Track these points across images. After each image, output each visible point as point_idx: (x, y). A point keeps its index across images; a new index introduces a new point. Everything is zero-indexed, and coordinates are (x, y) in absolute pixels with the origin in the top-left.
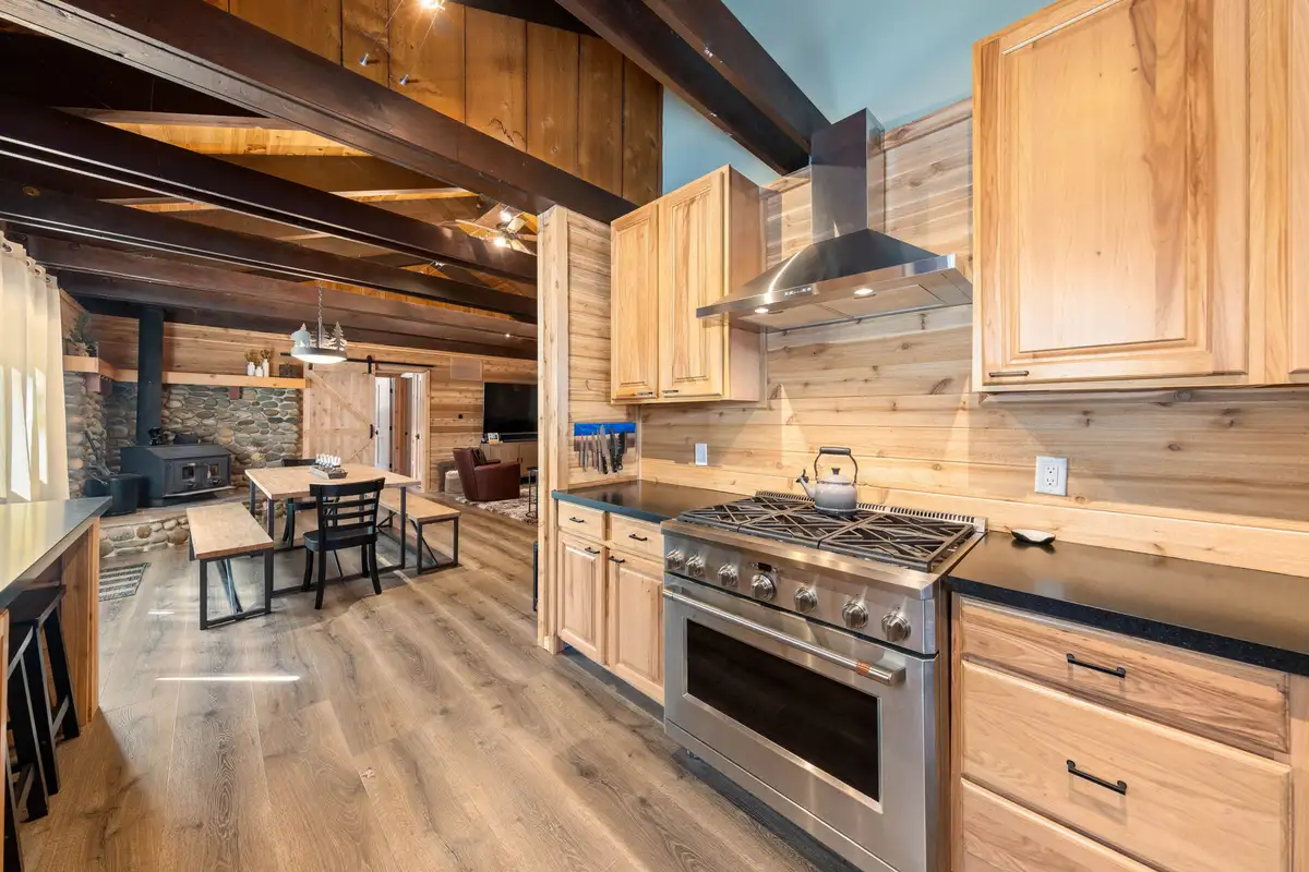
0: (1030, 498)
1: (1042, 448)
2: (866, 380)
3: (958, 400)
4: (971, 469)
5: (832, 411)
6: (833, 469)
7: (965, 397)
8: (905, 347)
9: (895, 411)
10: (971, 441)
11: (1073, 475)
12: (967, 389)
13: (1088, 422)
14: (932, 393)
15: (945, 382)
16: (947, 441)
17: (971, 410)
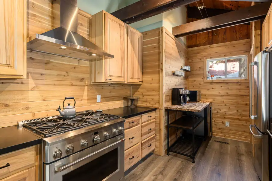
0: (96, 104)
1: (98, 93)
2: (64, 76)
3: (85, 83)
4: (88, 99)
5: (53, 85)
6: (68, 104)
7: (87, 83)
8: (75, 68)
9: (72, 85)
10: (88, 93)
11: (101, 98)
12: (87, 81)
13: (103, 88)
14: (80, 81)
15: (83, 79)
16: (83, 93)
17: (88, 86)
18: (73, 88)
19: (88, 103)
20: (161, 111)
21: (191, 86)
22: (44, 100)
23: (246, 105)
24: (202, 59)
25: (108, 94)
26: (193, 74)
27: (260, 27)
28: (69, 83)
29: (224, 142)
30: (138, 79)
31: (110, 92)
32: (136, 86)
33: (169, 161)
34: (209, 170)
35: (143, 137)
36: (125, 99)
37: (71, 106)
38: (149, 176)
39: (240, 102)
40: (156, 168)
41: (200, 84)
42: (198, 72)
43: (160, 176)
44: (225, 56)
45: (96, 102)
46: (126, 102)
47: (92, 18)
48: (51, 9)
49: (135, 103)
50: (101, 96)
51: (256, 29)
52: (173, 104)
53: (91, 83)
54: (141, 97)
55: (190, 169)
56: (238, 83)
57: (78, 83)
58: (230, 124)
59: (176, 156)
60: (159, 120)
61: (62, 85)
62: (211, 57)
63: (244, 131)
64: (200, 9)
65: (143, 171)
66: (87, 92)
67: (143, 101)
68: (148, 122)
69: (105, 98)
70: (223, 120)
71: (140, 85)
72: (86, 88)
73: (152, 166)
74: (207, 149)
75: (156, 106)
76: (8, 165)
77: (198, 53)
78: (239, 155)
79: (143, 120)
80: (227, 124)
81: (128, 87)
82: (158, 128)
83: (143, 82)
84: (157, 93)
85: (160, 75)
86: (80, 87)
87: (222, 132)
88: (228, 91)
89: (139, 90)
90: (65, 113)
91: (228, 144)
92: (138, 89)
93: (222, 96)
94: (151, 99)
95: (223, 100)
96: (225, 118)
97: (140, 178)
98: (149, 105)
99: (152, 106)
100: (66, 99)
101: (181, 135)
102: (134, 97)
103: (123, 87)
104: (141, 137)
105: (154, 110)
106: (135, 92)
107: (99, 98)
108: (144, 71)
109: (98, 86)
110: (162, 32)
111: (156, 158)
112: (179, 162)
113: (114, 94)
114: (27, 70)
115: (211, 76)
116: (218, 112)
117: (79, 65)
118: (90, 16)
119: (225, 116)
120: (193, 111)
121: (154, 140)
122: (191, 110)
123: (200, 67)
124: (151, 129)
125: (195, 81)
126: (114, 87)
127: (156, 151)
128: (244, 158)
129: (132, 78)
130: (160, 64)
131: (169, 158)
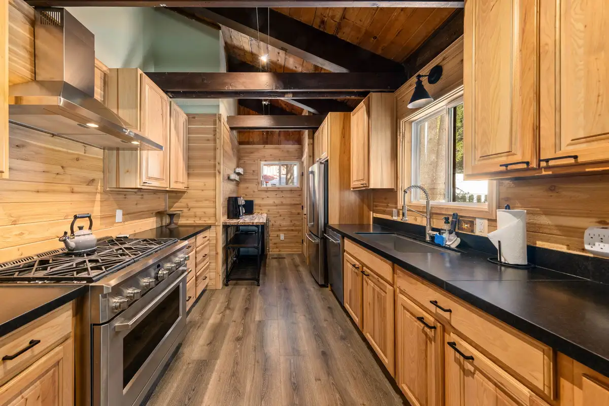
0: (115, 224)
1: (117, 207)
2: (58, 174)
3: (97, 189)
4: (101, 218)
5: (32, 191)
6: (79, 227)
7: (99, 187)
8: (77, 159)
9: (73, 192)
10: (101, 206)
11: (123, 215)
12: (99, 185)
13: (125, 198)
14: (88, 185)
15: (93, 180)
16: (93, 207)
17: (101, 193)
18: (76, 197)
19: (101, 224)
20: (218, 228)
21: (244, 194)
22: (14, 223)
23: (299, 214)
24: (256, 161)
25: (133, 208)
26: (246, 179)
27: (312, 137)
28: (66, 188)
29: (280, 258)
30: (183, 183)
31: (136, 204)
32: (175, 195)
33: (231, 292)
34: (275, 288)
35: (199, 267)
36: (160, 214)
37: (86, 231)
38: (213, 316)
39: (294, 211)
40: (218, 306)
41: (254, 192)
42: (252, 177)
43: (228, 312)
44: (280, 160)
45: (115, 223)
46: (159, 220)
47: (108, 72)
48: (28, 36)
49: (175, 220)
50: (123, 211)
51: (309, 138)
52: (228, 218)
53: (108, 189)
54: (185, 210)
55: (258, 293)
56: (291, 190)
57: (85, 188)
58: (285, 236)
59: (236, 284)
60: (215, 241)
61: (54, 191)
62: (266, 159)
63: (297, 242)
64: (265, 104)
65: (202, 314)
66: (99, 205)
67: (188, 217)
68: (203, 245)
69: (130, 215)
70: (278, 233)
71: (184, 192)
72: (98, 197)
73: (212, 303)
74: (267, 268)
75: (209, 222)
76: (33, 343)
77: (252, 153)
78: (296, 266)
79: (198, 243)
80: (282, 237)
81: (162, 195)
82: (213, 253)
83: (190, 188)
84: (212, 204)
85: (217, 178)
86: (86, 196)
87: (277, 247)
88: (283, 200)
89: (181, 200)
90: (76, 243)
91: (285, 258)
92: (180, 198)
93: (277, 205)
94: (203, 213)
95: (277, 211)
96: (279, 230)
97: (202, 323)
98: (199, 222)
99: (203, 222)
100: (76, 217)
101: (235, 259)
102: (172, 210)
103: (155, 195)
104: (196, 267)
105: (208, 227)
106: (175, 203)
107: (119, 214)
108: (191, 171)
109: (118, 194)
110: (220, 121)
111: (212, 295)
112: (243, 289)
113: (142, 207)
114: (9, 163)
115: (266, 183)
116: (273, 225)
117: (86, 154)
118: (105, 69)
119: (280, 229)
120: (258, 224)
121: (208, 271)
122: (257, 223)
123: (254, 171)
124: (206, 255)
125: (248, 188)
126: (142, 195)
127: (211, 286)
128: (301, 269)
129: (176, 182)
130: (217, 164)
131: (229, 289)
